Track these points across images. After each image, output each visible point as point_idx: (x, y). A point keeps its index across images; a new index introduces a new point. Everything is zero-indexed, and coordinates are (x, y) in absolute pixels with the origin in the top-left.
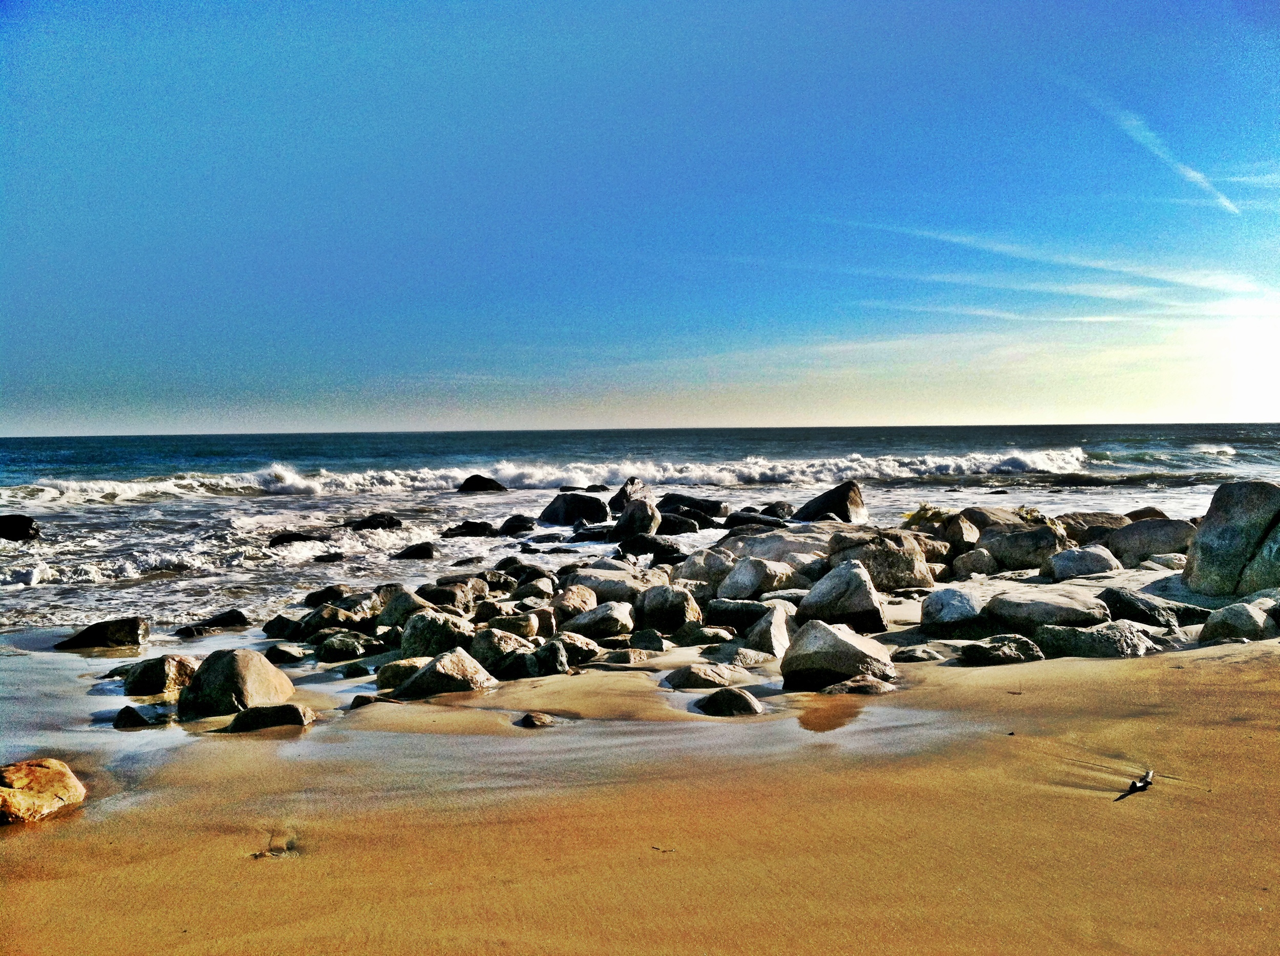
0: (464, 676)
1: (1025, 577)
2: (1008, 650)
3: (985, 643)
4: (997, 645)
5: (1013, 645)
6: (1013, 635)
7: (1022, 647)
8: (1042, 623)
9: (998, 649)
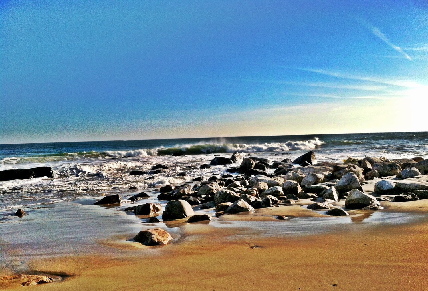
0: (246, 207)
1: (392, 178)
2: (409, 197)
3: (402, 195)
4: (406, 196)
5: (410, 196)
6: (409, 193)
7: (413, 196)
8: (415, 190)
9: (406, 197)
